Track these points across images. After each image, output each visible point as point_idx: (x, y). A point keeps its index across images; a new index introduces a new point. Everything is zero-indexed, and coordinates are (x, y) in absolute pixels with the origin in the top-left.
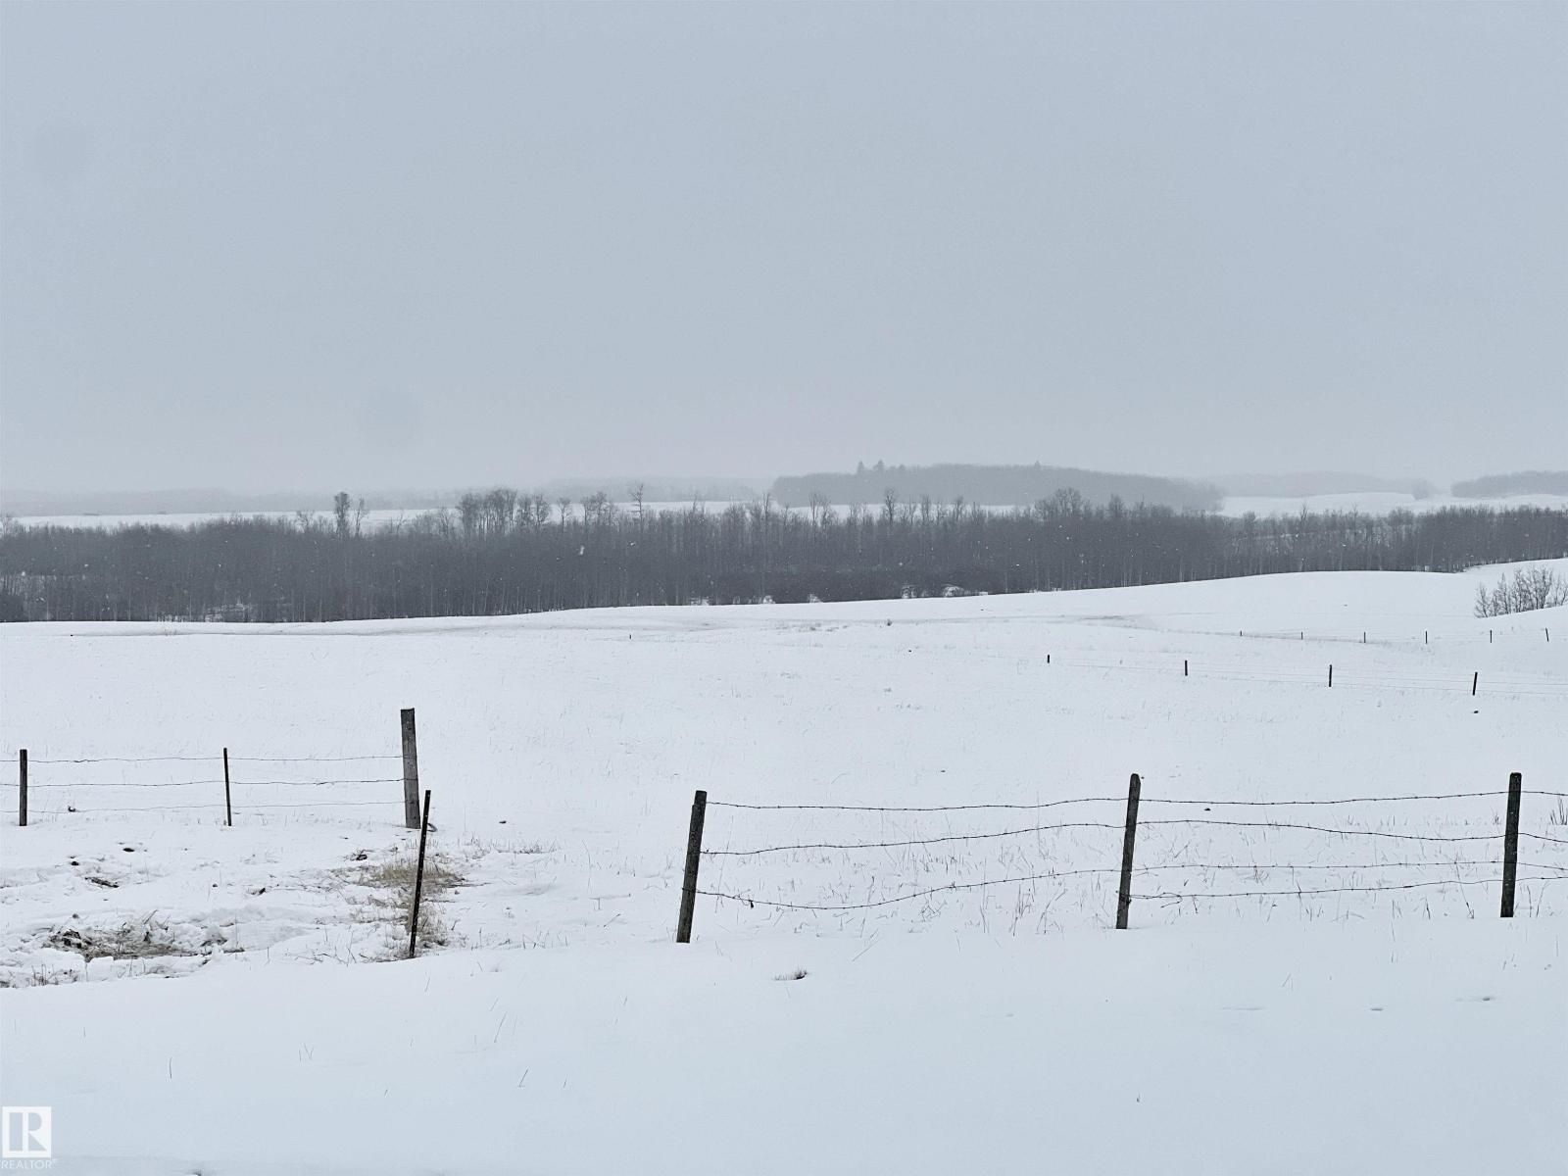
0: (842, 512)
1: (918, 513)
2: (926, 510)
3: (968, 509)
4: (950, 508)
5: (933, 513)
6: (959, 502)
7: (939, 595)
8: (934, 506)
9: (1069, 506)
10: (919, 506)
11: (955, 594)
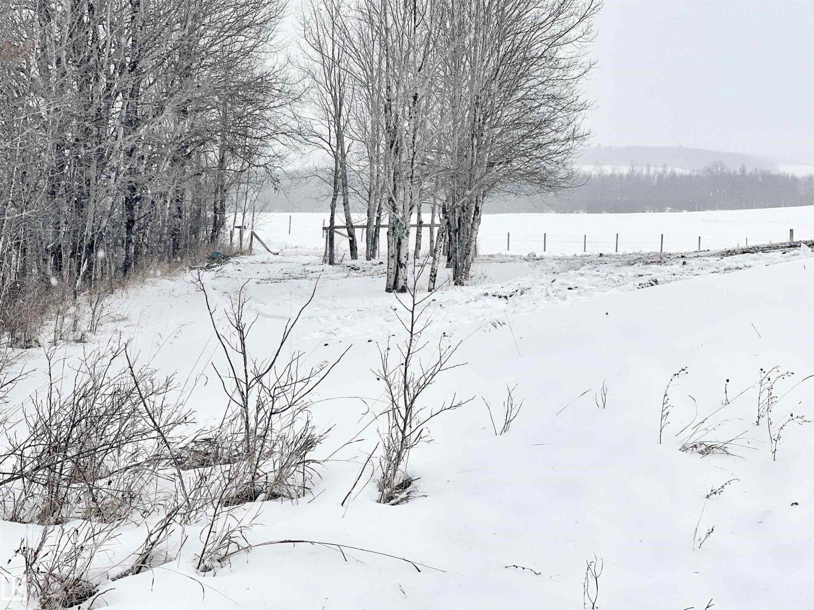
0: (608, 170)
1: (645, 172)
2: (648, 170)
3: (669, 170)
4: (660, 169)
5: (652, 171)
6: (665, 166)
7: (664, 211)
8: (652, 168)
9: (719, 169)
10: (645, 168)
11: (671, 211)
